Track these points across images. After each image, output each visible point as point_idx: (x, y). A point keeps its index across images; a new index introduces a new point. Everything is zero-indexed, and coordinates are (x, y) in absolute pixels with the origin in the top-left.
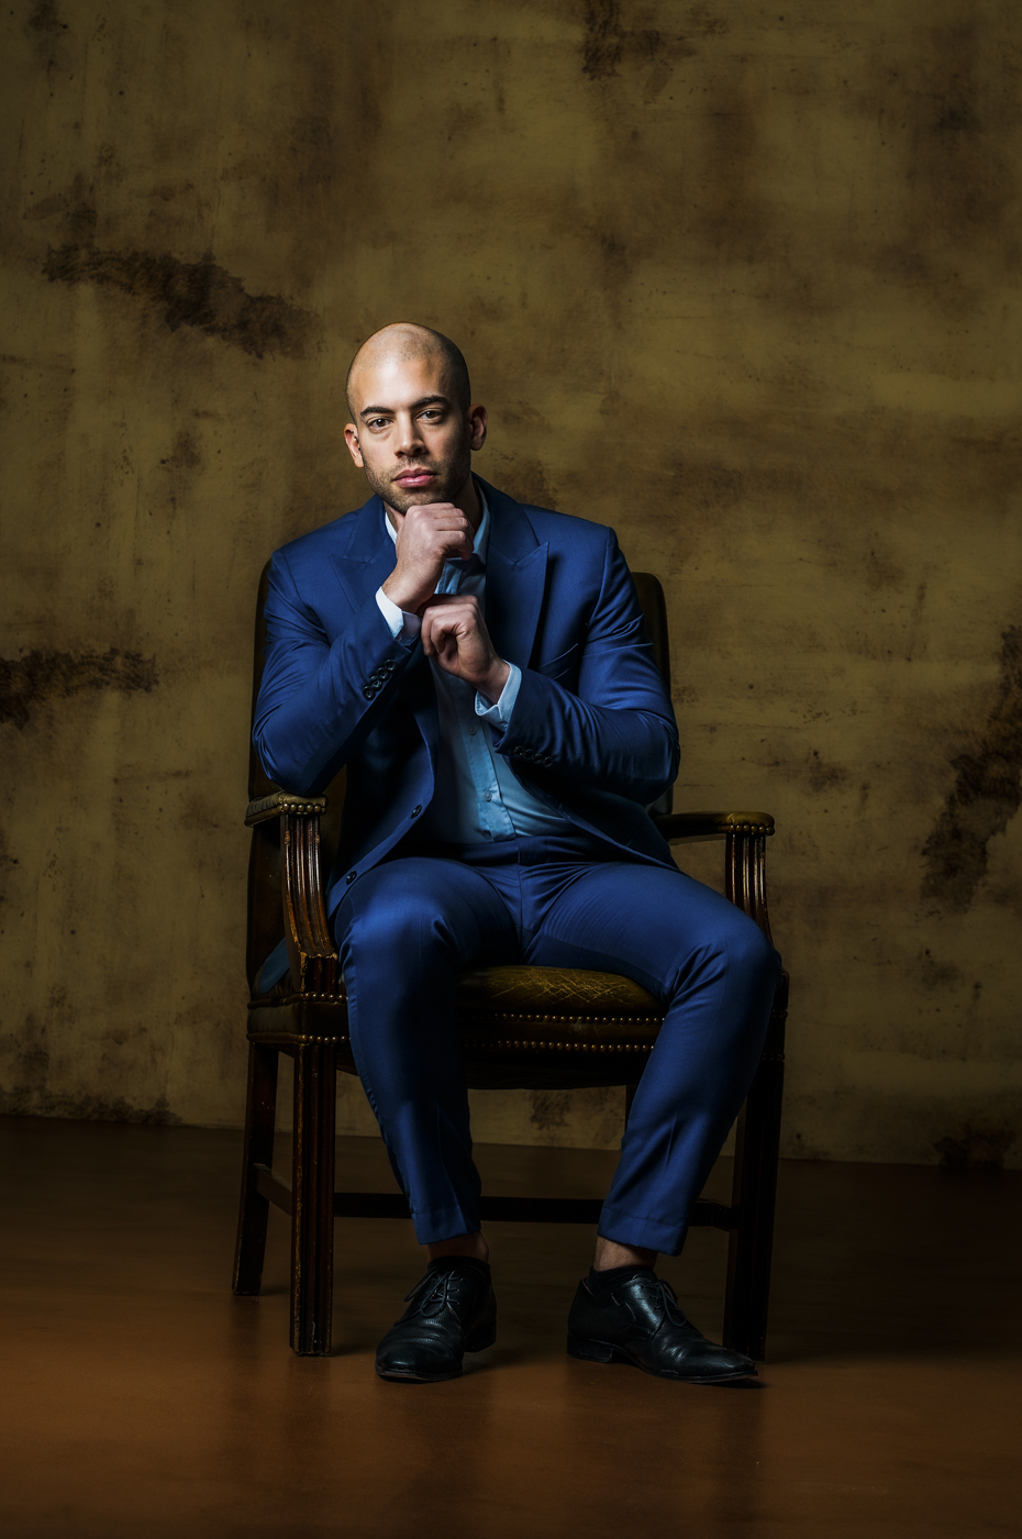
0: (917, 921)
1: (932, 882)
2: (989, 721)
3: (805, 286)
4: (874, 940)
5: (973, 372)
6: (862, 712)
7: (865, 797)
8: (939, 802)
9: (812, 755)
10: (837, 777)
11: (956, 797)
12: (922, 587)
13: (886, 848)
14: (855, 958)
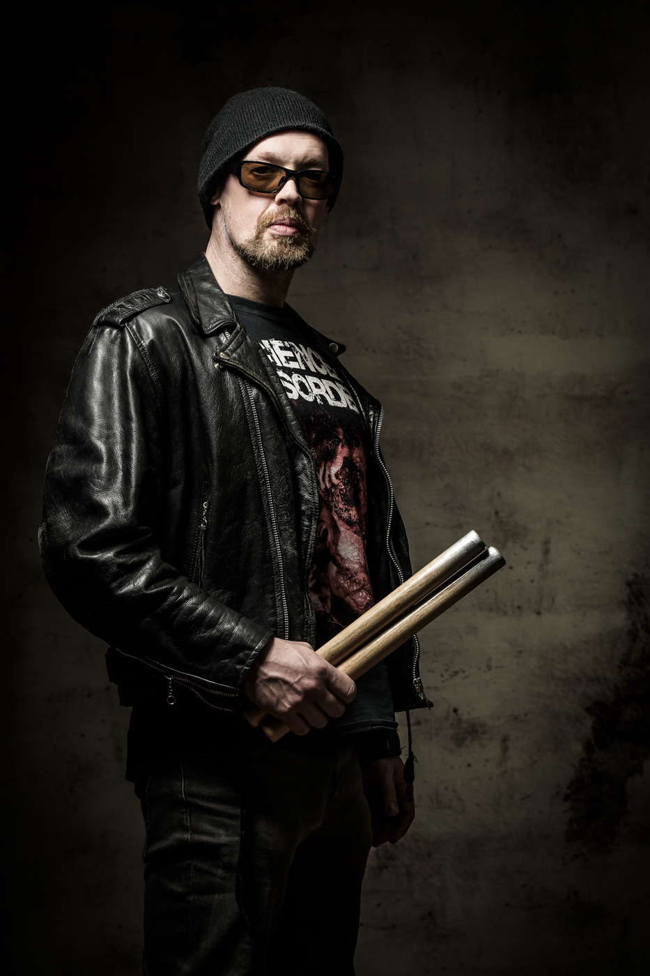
0: (564, 865)
1: (575, 826)
2: (619, 667)
3: (414, 256)
4: (523, 886)
5: (581, 330)
6: (497, 667)
7: (505, 749)
8: (578, 748)
9: (451, 710)
10: (477, 732)
11: (593, 742)
12: (546, 543)
13: (529, 796)
14: (507, 905)
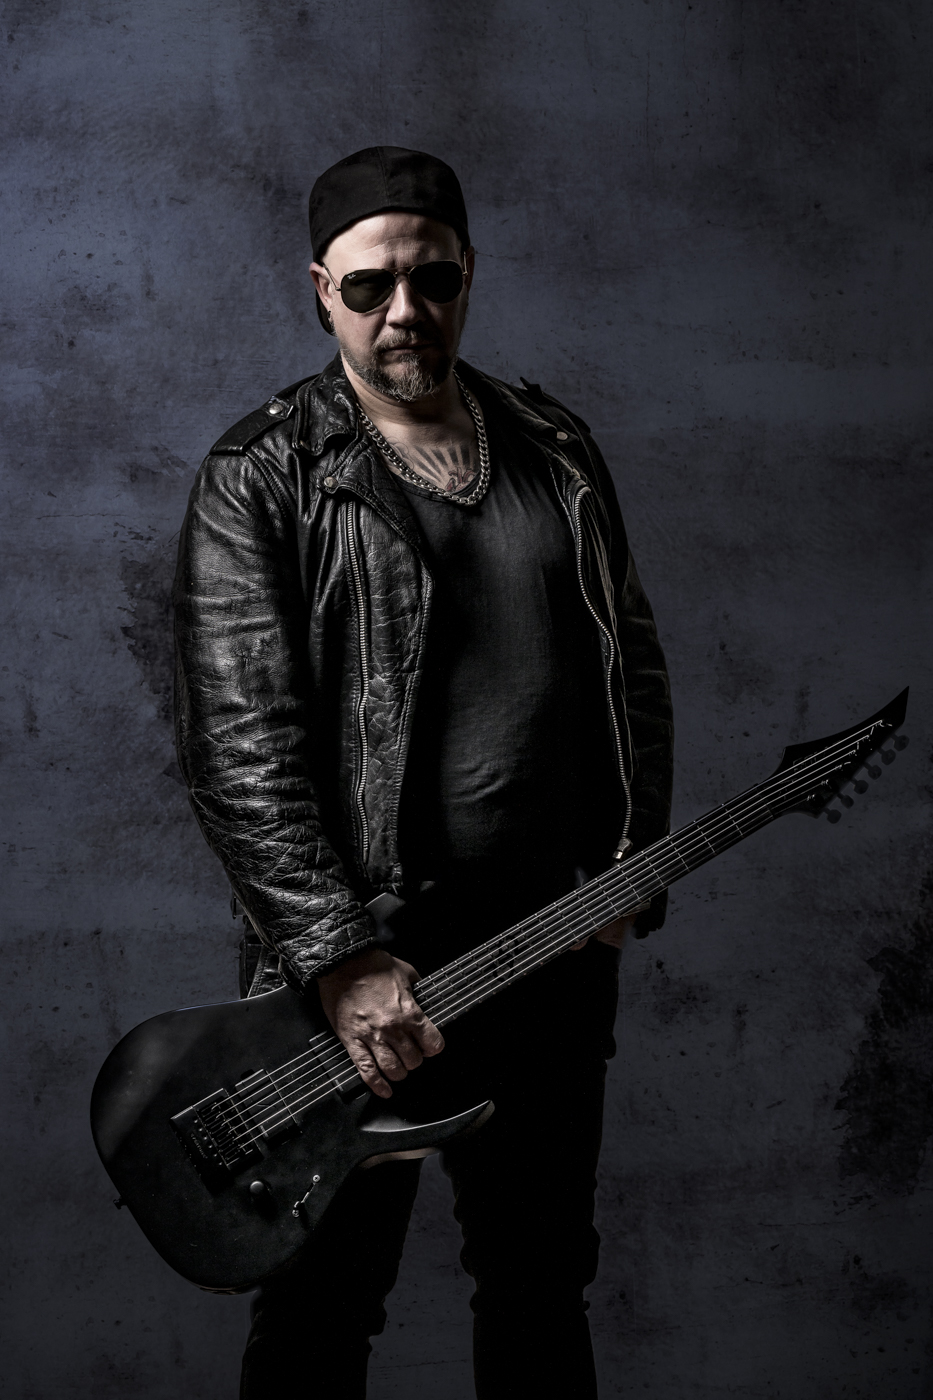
0: (837, 1214)
1: (854, 1150)
2: (922, 893)
3: (586, 237)
4: (773, 1248)
5: (854, 355)
6: (725, 894)
7: (741, 1027)
8: (857, 1024)
9: (654, 965)
10: (695, 999)
11: (882, 1017)
12: (802, 694)
13: (779, 1103)
14: (747, 1280)
